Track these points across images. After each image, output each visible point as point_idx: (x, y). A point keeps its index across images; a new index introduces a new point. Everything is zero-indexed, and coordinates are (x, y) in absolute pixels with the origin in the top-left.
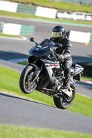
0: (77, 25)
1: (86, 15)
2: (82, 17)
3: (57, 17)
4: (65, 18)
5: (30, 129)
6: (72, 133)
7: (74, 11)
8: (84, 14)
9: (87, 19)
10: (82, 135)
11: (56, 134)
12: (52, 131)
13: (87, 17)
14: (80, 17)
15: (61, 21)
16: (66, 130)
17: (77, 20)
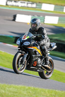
0: (21, 10)
1: (28, 3)
2: (25, 5)
3: (7, 5)
4: (13, 5)
6: (20, 86)
8: (26, 2)
10: (27, 87)
12: (6, 85)
13: (29, 4)
14: (23, 5)
15: (10, 7)
16: (15, 84)
17: (21, 6)
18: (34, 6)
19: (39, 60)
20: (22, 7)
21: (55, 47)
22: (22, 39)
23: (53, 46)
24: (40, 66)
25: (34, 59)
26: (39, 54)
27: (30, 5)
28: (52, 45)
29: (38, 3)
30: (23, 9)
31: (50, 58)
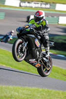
1: (41, 4)
2: (39, 5)
3: (20, 6)
4: (26, 6)
5: (3, 87)
6: (34, 88)
7: (32, 1)
8: (40, 3)
9: (42, 7)
10: (41, 90)
11: (22, 90)
12: (20, 87)
13: (43, 5)
14: (37, 5)
15: (23, 9)
16: (29, 86)
20: (36, 8)
29: (52, 4)
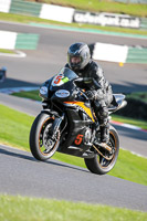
0: (106, 33)
1: (121, 18)
2: (115, 21)
3: (74, 21)
4: (87, 23)
5: (31, 199)
8: (117, 15)
9: (122, 24)
11: (72, 209)
12: (67, 202)
13: (123, 20)
14: (110, 21)
15: (80, 27)
17: (107, 25)
18: (135, 23)
19: (88, 131)
20: (109, 27)
21: (124, 104)
22: (53, 84)
23: (120, 102)
24: (90, 144)
25: (77, 130)
26: (89, 118)
27: (125, 23)
28: (117, 100)
29: (143, 18)
30: (109, 30)
31: (111, 128)
